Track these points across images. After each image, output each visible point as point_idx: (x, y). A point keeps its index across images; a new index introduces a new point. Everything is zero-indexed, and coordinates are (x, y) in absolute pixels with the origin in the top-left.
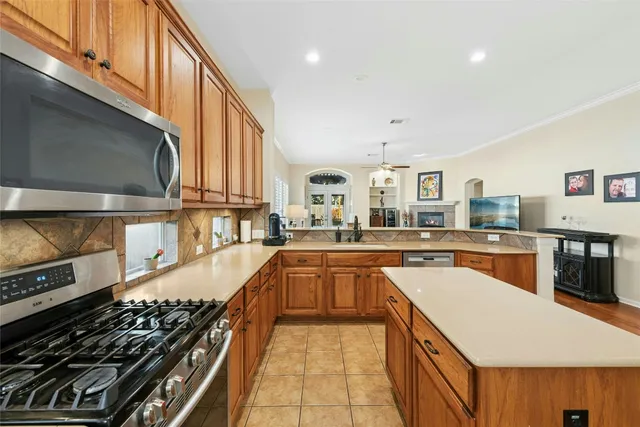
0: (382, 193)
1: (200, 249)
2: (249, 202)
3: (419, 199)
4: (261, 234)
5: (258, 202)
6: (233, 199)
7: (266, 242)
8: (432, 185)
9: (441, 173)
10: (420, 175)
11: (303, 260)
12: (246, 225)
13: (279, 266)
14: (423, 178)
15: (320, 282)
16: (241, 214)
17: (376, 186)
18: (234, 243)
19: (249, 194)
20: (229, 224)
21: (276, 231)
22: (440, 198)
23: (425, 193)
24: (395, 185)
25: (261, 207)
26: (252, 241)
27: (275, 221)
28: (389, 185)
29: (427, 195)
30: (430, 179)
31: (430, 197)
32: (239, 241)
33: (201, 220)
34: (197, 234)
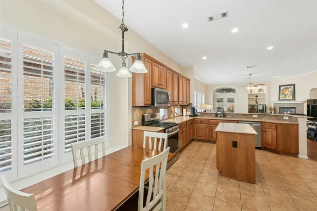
0: (257, 97)
1: (172, 116)
2: (185, 104)
3: (279, 99)
4: (189, 113)
5: (188, 103)
6: (180, 103)
7: (190, 116)
8: (289, 92)
9: (294, 85)
10: (280, 87)
11: (201, 122)
12: (184, 110)
13: (194, 123)
14: (282, 88)
15: (207, 129)
16: (183, 107)
17: (253, 93)
18: (181, 116)
19: (185, 101)
20: (179, 110)
21: (194, 113)
22: (294, 99)
23: (284, 96)
24: (265, 92)
25: (189, 105)
26: (186, 115)
27: (194, 110)
28: (261, 93)
29: (285, 97)
30: (287, 88)
31: (287, 98)
32: (182, 115)
33: (172, 108)
34: (171, 112)
